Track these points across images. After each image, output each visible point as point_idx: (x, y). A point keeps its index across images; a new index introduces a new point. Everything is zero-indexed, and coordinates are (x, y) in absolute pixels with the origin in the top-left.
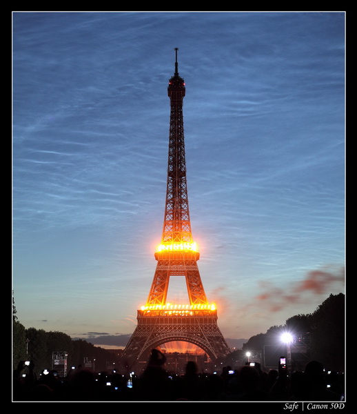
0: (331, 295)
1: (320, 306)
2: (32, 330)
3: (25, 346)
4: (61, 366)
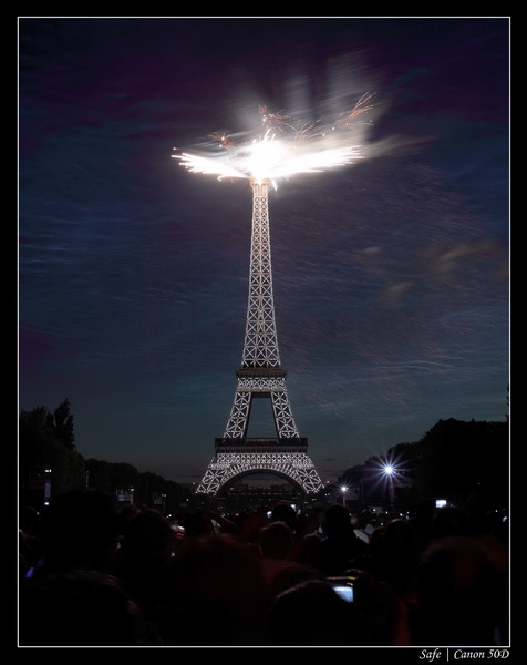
0: (441, 421)
1: (427, 433)
2: (93, 461)
3: (84, 479)
4: (127, 503)
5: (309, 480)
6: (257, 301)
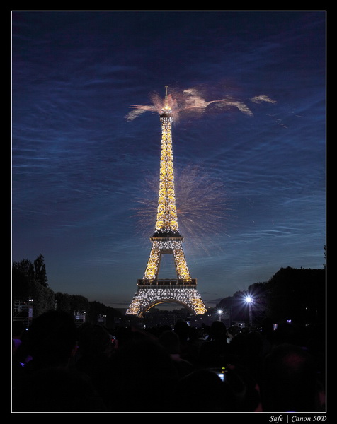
1: (274, 276)
2: (60, 294)
3: (54, 305)
4: (81, 320)
5: (197, 306)
6: (164, 193)
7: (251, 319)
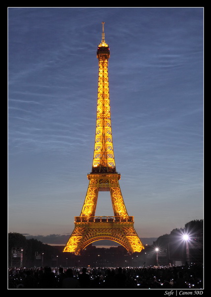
4: (19, 258)
5: (134, 244)
6: (101, 130)
7: (188, 257)
